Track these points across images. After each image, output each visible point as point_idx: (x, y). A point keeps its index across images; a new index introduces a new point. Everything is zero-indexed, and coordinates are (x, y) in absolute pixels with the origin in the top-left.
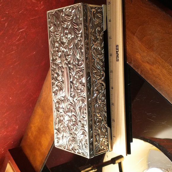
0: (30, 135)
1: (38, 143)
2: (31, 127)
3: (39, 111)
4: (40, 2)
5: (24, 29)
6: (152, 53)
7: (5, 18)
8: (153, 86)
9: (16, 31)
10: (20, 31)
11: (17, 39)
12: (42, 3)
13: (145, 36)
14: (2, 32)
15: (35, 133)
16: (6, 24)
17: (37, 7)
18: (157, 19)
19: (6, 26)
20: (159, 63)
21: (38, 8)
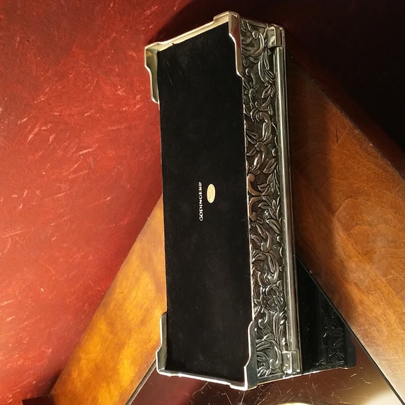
0: (75, 375)
1: (90, 399)
2: (79, 359)
3: (101, 326)
4: (135, 96)
5: (90, 150)
6: (368, 267)
7: (49, 126)
8: (362, 342)
9: (73, 153)
10: (81, 153)
11: (72, 169)
12: (138, 97)
13: (357, 224)
14: (40, 154)
15: (86, 374)
16: (51, 138)
17: (127, 105)
18: (388, 193)
19: (51, 140)
20: (382, 293)
21: (129, 108)
